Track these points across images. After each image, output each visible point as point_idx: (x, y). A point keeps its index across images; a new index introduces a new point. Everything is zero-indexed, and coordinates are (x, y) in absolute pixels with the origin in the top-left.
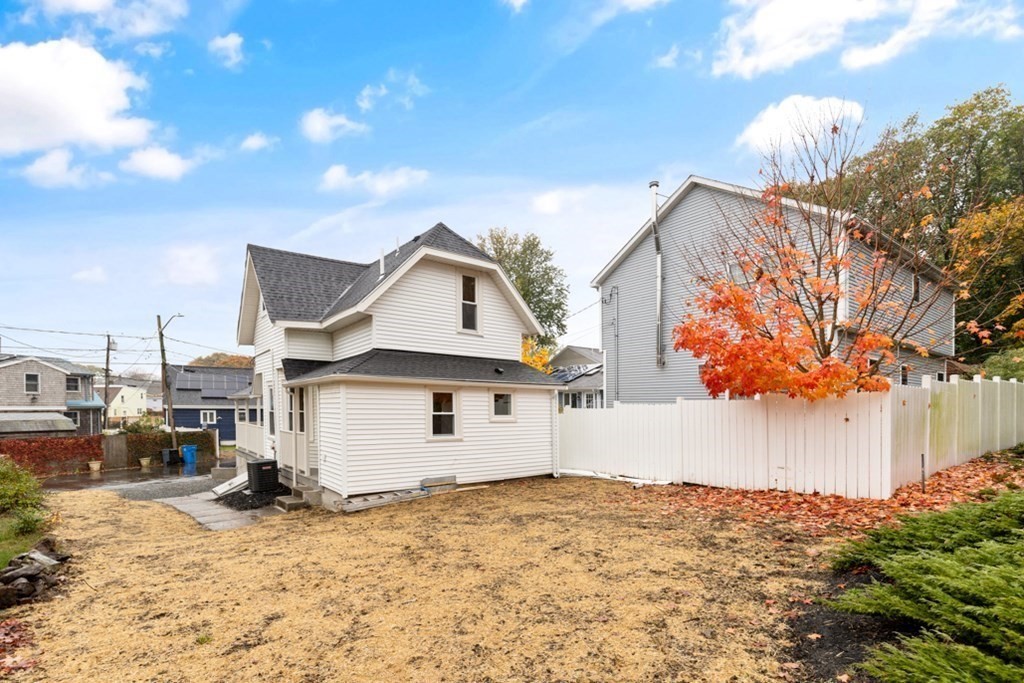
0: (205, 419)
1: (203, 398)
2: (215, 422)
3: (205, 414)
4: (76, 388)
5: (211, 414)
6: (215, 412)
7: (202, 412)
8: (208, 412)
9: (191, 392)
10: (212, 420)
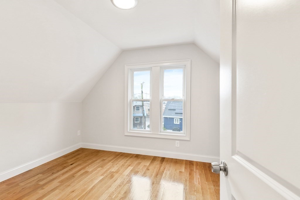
0: (176, 122)
1: (176, 113)
2: (179, 123)
3: (176, 120)
4: (139, 110)
5: (178, 120)
6: (179, 119)
7: (175, 119)
8: (177, 119)
9: (172, 111)
10: (178, 122)
